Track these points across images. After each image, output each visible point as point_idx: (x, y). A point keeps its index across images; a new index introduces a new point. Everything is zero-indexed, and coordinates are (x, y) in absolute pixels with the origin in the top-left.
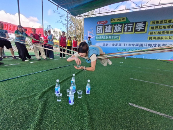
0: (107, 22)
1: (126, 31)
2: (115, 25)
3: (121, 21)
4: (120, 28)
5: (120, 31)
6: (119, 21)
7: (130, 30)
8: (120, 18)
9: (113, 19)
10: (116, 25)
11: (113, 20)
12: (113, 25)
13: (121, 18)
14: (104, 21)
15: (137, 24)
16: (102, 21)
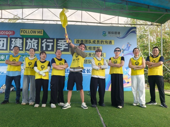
0: (14, 33)
1: (44, 49)
2: (27, 39)
3: (37, 34)
4: (36, 45)
5: (36, 48)
6: (33, 34)
7: (50, 49)
8: (35, 30)
9: (23, 30)
10: (29, 39)
11: (24, 32)
12: (25, 39)
13: (37, 30)
14: (8, 31)
15: (59, 40)
16: (6, 31)
